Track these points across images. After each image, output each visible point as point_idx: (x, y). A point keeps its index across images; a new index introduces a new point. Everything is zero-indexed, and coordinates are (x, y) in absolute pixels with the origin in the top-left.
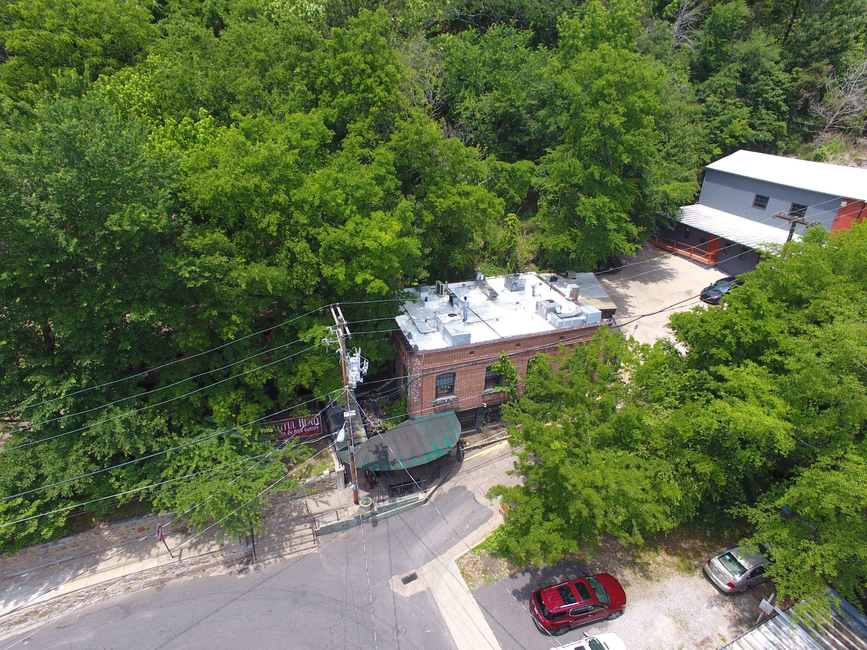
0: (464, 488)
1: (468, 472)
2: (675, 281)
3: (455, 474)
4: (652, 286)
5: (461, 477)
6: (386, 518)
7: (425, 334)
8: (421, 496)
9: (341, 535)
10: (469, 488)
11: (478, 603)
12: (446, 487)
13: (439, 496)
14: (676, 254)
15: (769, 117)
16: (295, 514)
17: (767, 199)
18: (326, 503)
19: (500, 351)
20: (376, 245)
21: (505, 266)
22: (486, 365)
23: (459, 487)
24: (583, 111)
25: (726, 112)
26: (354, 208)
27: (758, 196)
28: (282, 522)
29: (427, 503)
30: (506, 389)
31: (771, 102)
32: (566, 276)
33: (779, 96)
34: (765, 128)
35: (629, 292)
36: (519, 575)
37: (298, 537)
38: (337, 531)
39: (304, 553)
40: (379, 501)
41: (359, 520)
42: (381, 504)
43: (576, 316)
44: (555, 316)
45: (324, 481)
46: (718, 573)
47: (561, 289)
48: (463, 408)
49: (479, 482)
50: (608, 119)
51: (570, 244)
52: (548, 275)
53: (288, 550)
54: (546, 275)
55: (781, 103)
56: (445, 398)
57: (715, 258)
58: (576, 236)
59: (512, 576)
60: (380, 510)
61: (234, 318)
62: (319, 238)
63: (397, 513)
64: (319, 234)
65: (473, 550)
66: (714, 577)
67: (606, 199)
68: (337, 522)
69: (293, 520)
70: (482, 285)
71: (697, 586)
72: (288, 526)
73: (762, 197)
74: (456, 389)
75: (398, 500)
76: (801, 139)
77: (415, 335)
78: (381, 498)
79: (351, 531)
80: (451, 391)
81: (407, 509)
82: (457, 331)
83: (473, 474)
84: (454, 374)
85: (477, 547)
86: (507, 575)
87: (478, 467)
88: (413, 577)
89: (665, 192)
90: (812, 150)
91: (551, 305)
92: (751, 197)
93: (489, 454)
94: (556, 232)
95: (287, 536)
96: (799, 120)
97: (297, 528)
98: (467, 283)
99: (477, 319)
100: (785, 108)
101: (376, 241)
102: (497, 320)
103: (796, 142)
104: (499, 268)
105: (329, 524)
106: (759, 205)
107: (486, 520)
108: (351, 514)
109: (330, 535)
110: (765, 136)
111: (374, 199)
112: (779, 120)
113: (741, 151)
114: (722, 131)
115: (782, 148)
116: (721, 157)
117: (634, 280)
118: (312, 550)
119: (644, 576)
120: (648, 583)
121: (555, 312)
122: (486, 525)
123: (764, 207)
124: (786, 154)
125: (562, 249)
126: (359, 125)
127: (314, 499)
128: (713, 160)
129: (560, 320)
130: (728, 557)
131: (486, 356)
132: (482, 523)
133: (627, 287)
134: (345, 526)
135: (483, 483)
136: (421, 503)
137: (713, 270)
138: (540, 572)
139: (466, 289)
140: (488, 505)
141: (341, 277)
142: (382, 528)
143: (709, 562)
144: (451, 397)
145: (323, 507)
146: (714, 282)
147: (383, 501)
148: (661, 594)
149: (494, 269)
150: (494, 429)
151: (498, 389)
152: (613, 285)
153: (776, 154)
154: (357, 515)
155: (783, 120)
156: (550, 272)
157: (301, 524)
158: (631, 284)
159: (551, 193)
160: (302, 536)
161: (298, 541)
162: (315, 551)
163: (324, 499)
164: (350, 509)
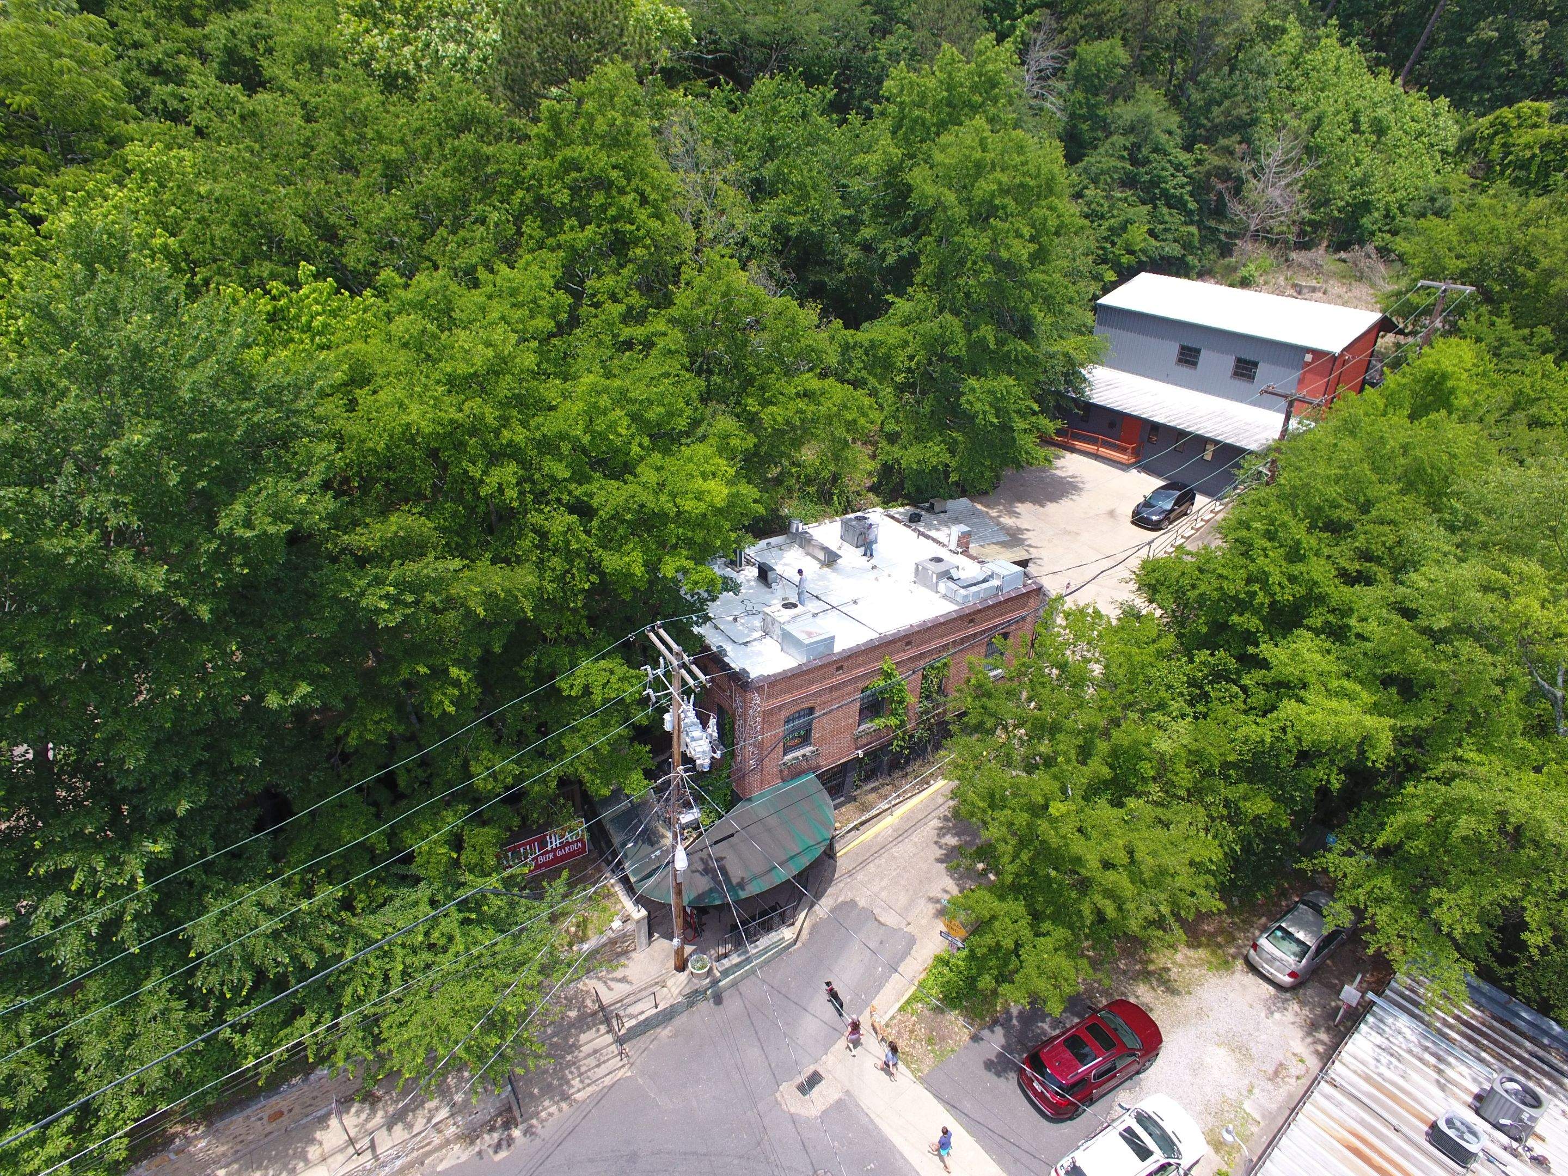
0: (853, 903)
1: (850, 873)
2: (1084, 494)
3: (830, 881)
4: (1051, 507)
5: (841, 885)
6: (734, 984)
7: (746, 644)
8: (787, 933)
9: (665, 1032)
10: (862, 903)
11: (936, 1096)
12: (823, 907)
13: (814, 927)
14: (1073, 450)
15: (1173, 218)
16: (573, 1014)
17: (1198, 351)
18: (624, 980)
19: (881, 658)
20: (702, 507)
21: (829, 502)
22: (861, 685)
23: (845, 903)
24: (957, 233)
25: (1115, 212)
26: (646, 441)
27: (1183, 348)
28: (555, 1034)
29: (799, 944)
30: (893, 722)
31: (1173, 196)
32: (931, 509)
33: (1182, 187)
34: (1170, 236)
35: (1022, 523)
36: (986, 1033)
37: (589, 1055)
38: (654, 1028)
39: (608, 1081)
40: (719, 959)
41: (693, 998)
42: (726, 963)
43: (984, 581)
44: (950, 584)
45: (613, 942)
46: (1272, 960)
47: (933, 533)
48: (826, 764)
49: (876, 889)
50: (1008, 248)
51: (946, 457)
52: (901, 509)
53: (576, 1082)
54: (900, 511)
55: (1186, 197)
56: (798, 753)
57: (1136, 453)
58: (955, 441)
59: (975, 1038)
60: (725, 973)
61: (455, 672)
62: (594, 503)
63: (753, 971)
64: (591, 496)
65: (901, 1009)
66: (1267, 969)
67: (1011, 381)
68: (654, 1011)
69: (572, 1025)
70: (804, 541)
71: (1244, 987)
72: (565, 1039)
73: (1190, 349)
74: (815, 735)
75: (752, 950)
76: (1218, 252)
77: (729, 648)
78: (722, 950)
79: (679, 1021)
80: (805, 739)
81: (767, 962)
82: (810, 634)
83: (860, 876)
84: (811, 710)
85: (908, 1002)
86: (966, 1038)
87: (864, 863)
88: (814, 1079)
89: (1066, 355)
90: (1235, 269)
91: (941, 567)
92: (1173, 349)
93: (876, 837)
94: (920, 437)
95: (569, 1058)
96: (1212, 224)
97: (583, 1038)
98: (774, 540)
99: (821, 606)
100: (1192, 205)
101: (700, 500)
102: (855, 602)
103: (1212, 257)
104: (819, 507)
105: (642, 1018)
106: (1187, 362)
107: (906, 953)
108: (675, 991)
109: (643, 1038)
110: (1173, 249)
111: (679, 420)
112: (1185, 223)
113: (1143, 275)
114: (1113, 244)
115: (1194, 267)
116: (1114, 285)
117: (1022, 501)
118: (620, 1074)
119: (1168, 989)
120: (1177, 999)
121: (951, 578)
122: (909, 960)
123: (1194, 364)
124: (1203, 274)
125: (935, 468)
126: (610, 281)
127: (599, 979)
128: (1107, 290)
129: (963, 592)
130: (1279, 934)
131: (860, 671)
132: (903, 958)
133: (1017, 515)
134: (668, 1015)
135: (882, 889)
136: (790, 946)
137: (1134, 472)
138: (1015, 1022)
139: (775, 552)
140: (903, 926)
141: (638, 570)
142: (732, 1004)
143: (1255, 946)
144: (807, 750)
145: (621, 989)
146: (1148, 493)
147: (726, 956)
148: (1200, 1013)
149: (812, 508)
150: (874, 790)
151: (879, 723)
152: (993, 513)
153: (1187, 276)
154: (687, 991)
155: (1192, 223)
156: (903, 505)
157: (589, 1028)
158: (1020, 508)
159: (901, 371)
160: (595, 1052)
161: (592, 1061)
162: (625, 1073)
163: (619, 974)
164: (669, 983)
